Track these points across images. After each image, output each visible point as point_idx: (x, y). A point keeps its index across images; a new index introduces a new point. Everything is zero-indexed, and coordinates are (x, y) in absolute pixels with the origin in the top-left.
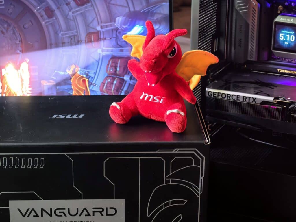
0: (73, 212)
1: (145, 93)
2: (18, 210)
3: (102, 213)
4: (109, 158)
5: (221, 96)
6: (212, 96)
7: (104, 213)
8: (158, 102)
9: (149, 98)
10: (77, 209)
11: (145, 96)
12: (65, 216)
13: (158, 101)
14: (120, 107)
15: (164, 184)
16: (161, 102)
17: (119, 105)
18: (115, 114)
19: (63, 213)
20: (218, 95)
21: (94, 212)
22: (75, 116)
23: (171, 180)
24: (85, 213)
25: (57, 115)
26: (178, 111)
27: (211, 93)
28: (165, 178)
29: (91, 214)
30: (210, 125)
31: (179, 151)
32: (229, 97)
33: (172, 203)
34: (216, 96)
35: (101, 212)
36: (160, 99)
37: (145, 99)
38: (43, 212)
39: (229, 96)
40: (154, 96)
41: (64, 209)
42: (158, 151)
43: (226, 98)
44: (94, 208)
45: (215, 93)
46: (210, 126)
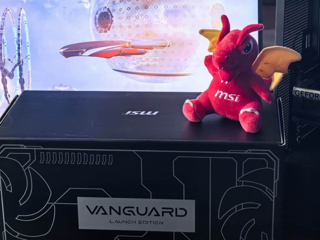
0: (142, 211)
1: (219, 91)
2: (86, 207)
3: (172, 213)
4: (178, 157)
5: (309, 95)
6: (299, 95)
7: (174, 214)
8: (233, 101)
9: (224, 96)
10: (146, 208)
11: (220, 94)
12: (134, 215)
13: (232, 99)
14: (194, 104)
15: (236, 186)
16: (236, 100)
17: (193, 103)
18: (189, 111)
19: (132, 211)
20: (306, 95)
21: (163, 212)
22: (149, 113)
23: (244, 182)
24: (154, 213)
25: (131, 112)
26: (252, 110)
27: (299, 92)
28: (237, 180)
29: (161, 214)
30: (300, 126)
31: (252, 152)
32: (317, 97)
33: (244, 206)
34: (304, 95)
35: (170, 213)
36: (235, 97)
37: (220, 97)
38: (112, 210)
39: (317, 95)
40: (229, 94)
41: (133, 208)
42: (230, 152)
43: (314, 98)
44: (163, 208)
45: (302, 93)
46: (299, 128)
